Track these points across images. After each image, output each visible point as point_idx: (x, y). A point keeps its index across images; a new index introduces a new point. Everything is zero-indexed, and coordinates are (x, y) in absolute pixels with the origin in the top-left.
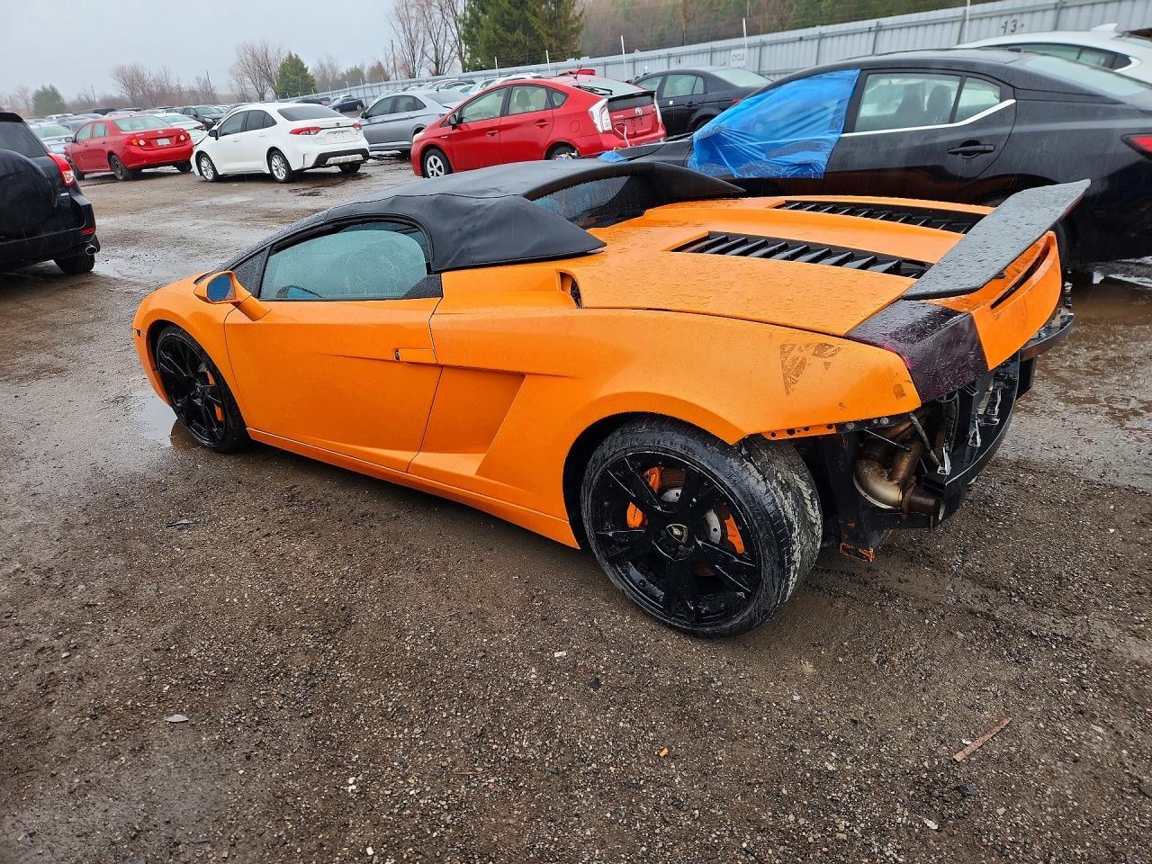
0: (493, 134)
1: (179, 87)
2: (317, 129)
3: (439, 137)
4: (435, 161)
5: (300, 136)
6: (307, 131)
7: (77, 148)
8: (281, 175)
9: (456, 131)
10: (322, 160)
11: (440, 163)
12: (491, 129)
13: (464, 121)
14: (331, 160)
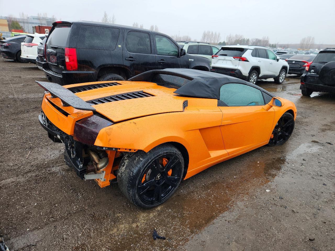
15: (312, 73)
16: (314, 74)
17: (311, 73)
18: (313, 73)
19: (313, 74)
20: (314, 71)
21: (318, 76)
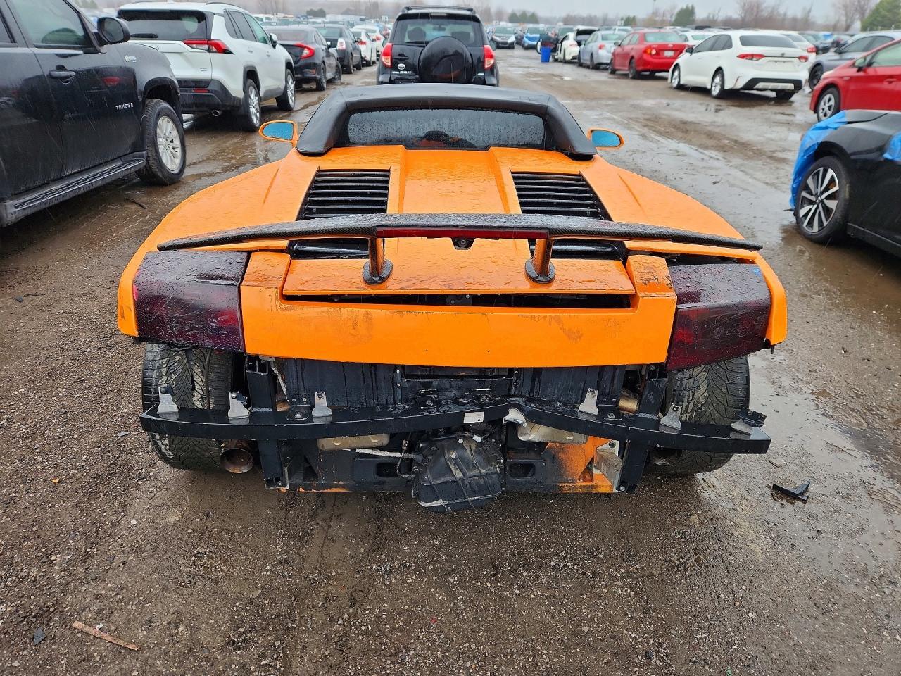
0: (891, 82)
1: (785, 15)
2: (760, 56)
3: (842, 77)
4: (830, 100)
5: (744, 60)
6: (751, 57)
7: (619, 50)
8: (715, 91)
9: (861, 74)
10: (752, 83)
11: (832, 102)
12: (891, 77)
13: (874, 65)
14: (760, 85)
15: (402, 72)
16: (406, 72)
17: (399, 71)
18: (403, 70)
19: (404, 75)
20: (404, 66)
21: (417, 76)
